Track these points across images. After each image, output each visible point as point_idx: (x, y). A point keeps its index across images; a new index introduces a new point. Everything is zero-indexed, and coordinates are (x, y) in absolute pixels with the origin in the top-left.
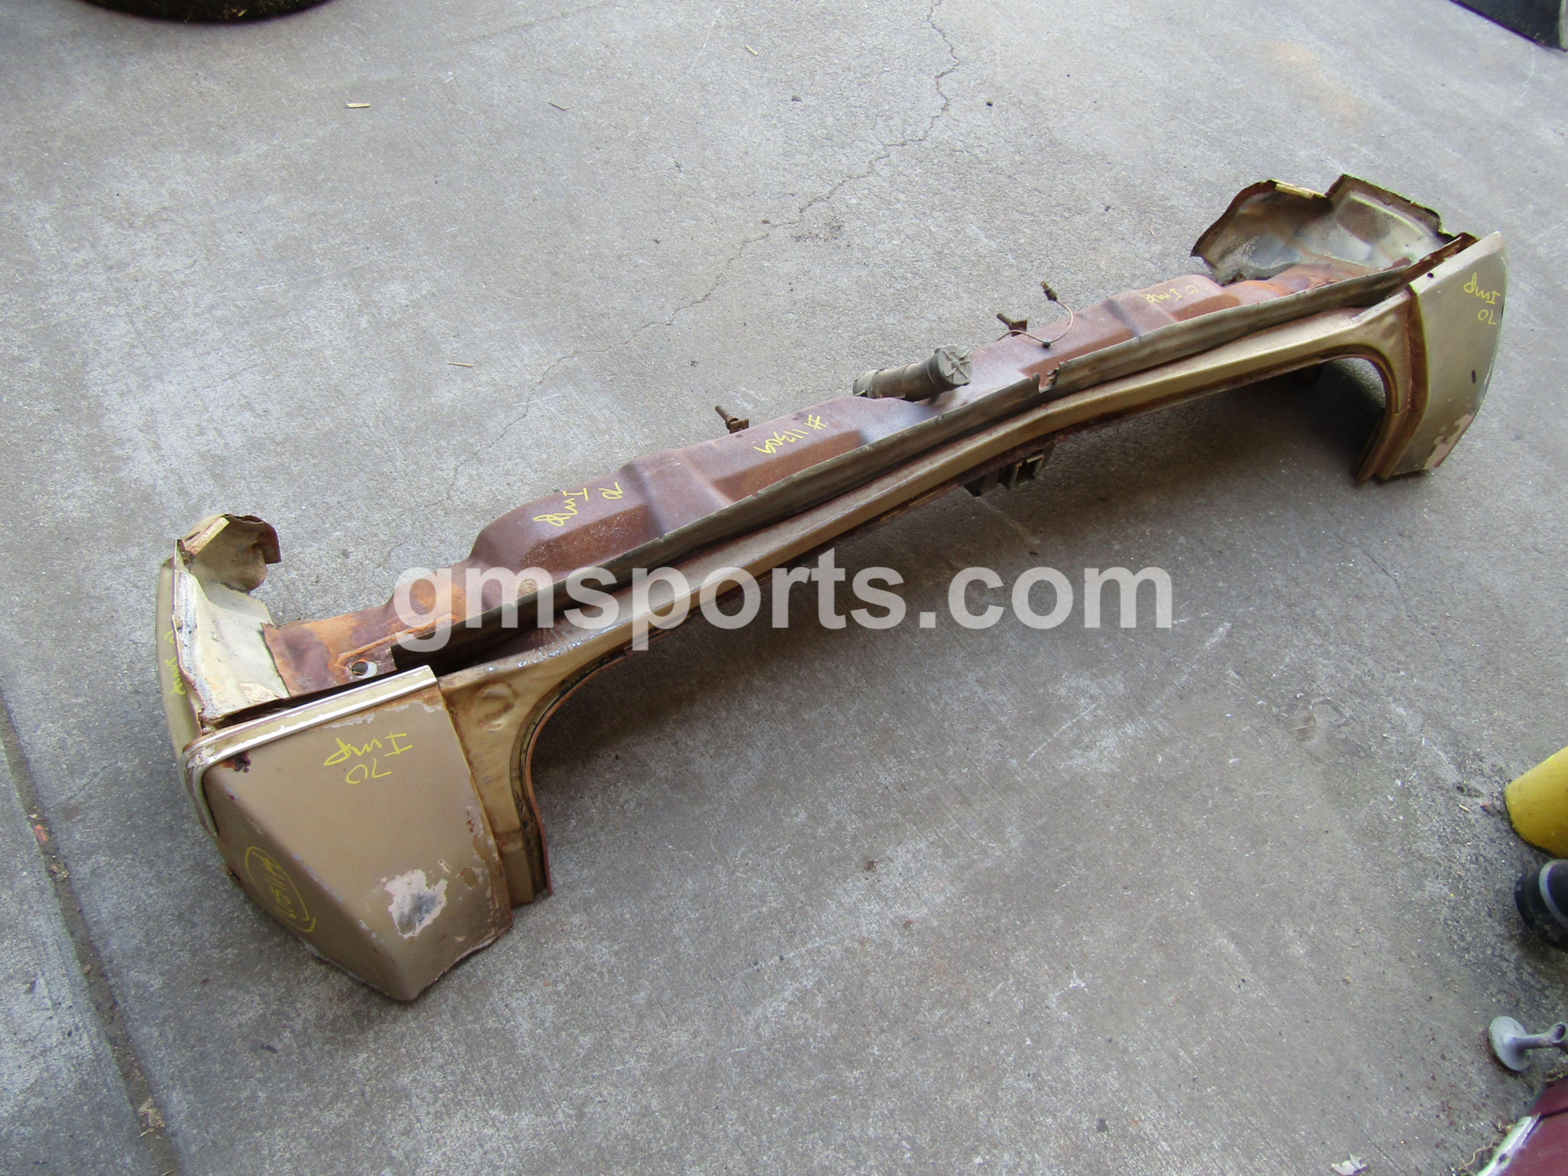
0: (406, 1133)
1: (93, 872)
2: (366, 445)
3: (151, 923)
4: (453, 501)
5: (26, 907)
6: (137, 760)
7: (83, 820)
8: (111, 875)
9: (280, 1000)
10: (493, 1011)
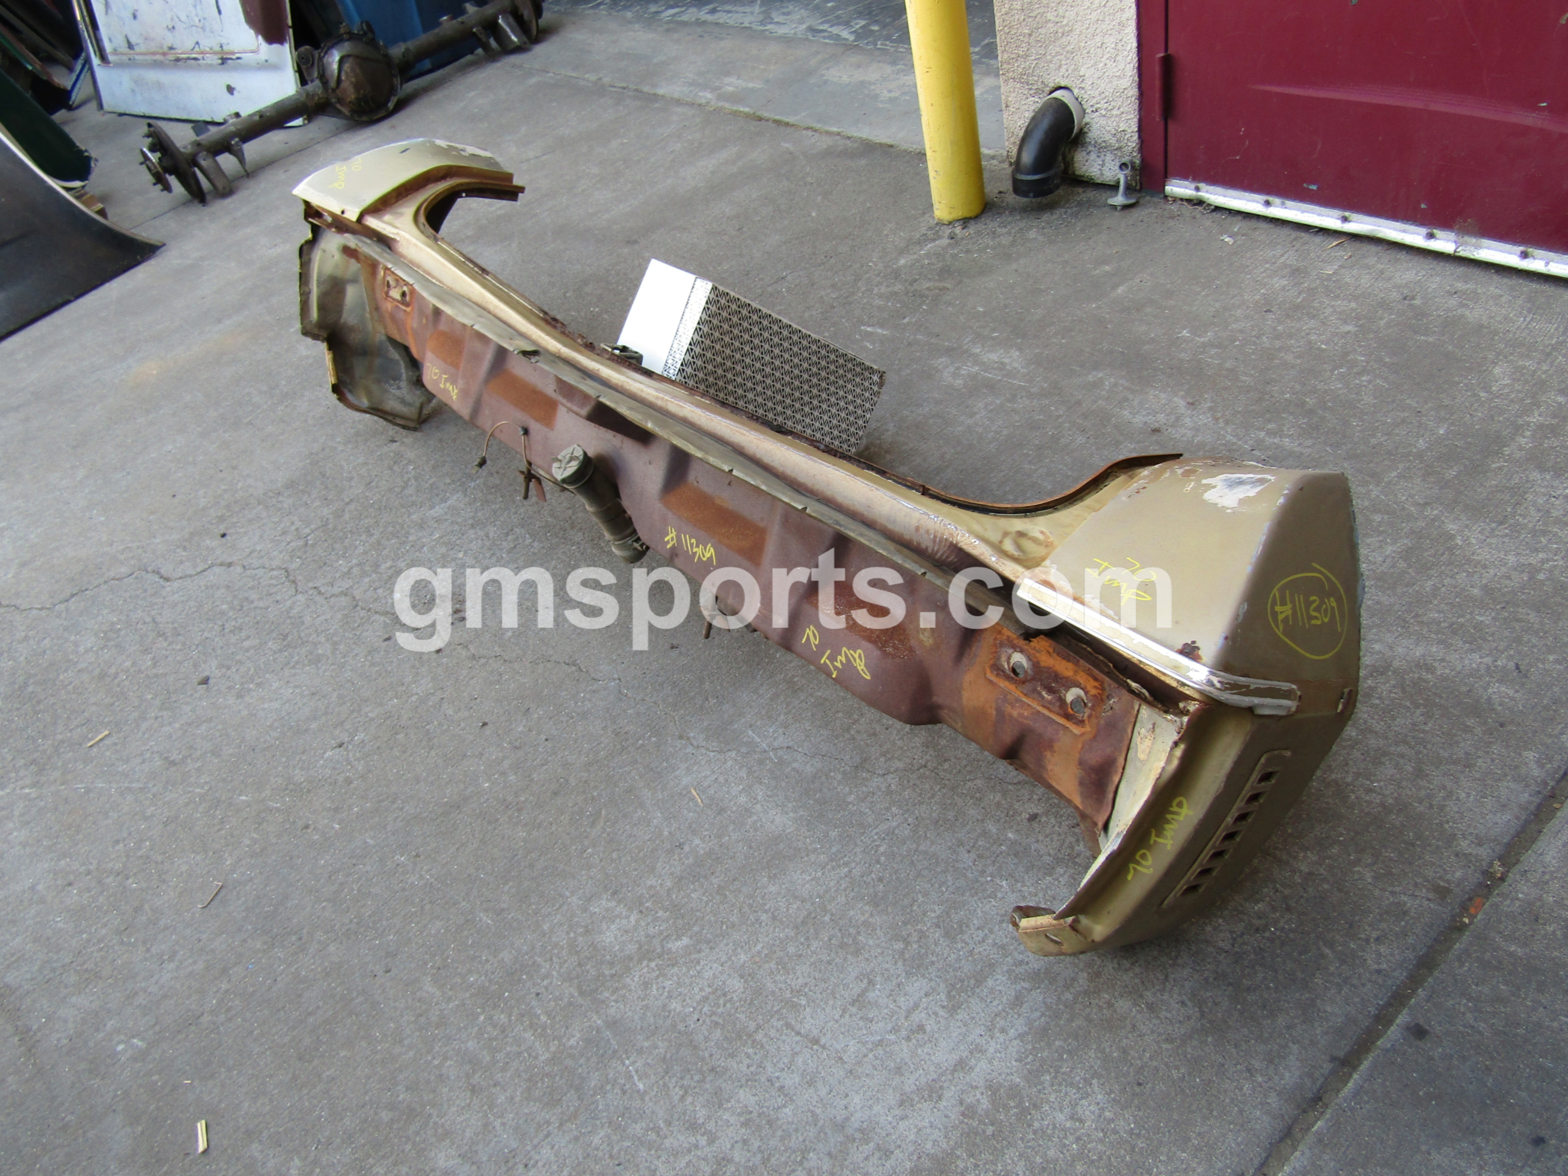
0: (1509, 578)
1: (1480, 845)
2: (878, 862)
3: (1489, 782)
4: (927, 761)
5: (1547, 877)
6: (1357, 869)
7: (1441, 878)
8: (1471, 830)
9: (1480, 678)
10: (1393, 566)
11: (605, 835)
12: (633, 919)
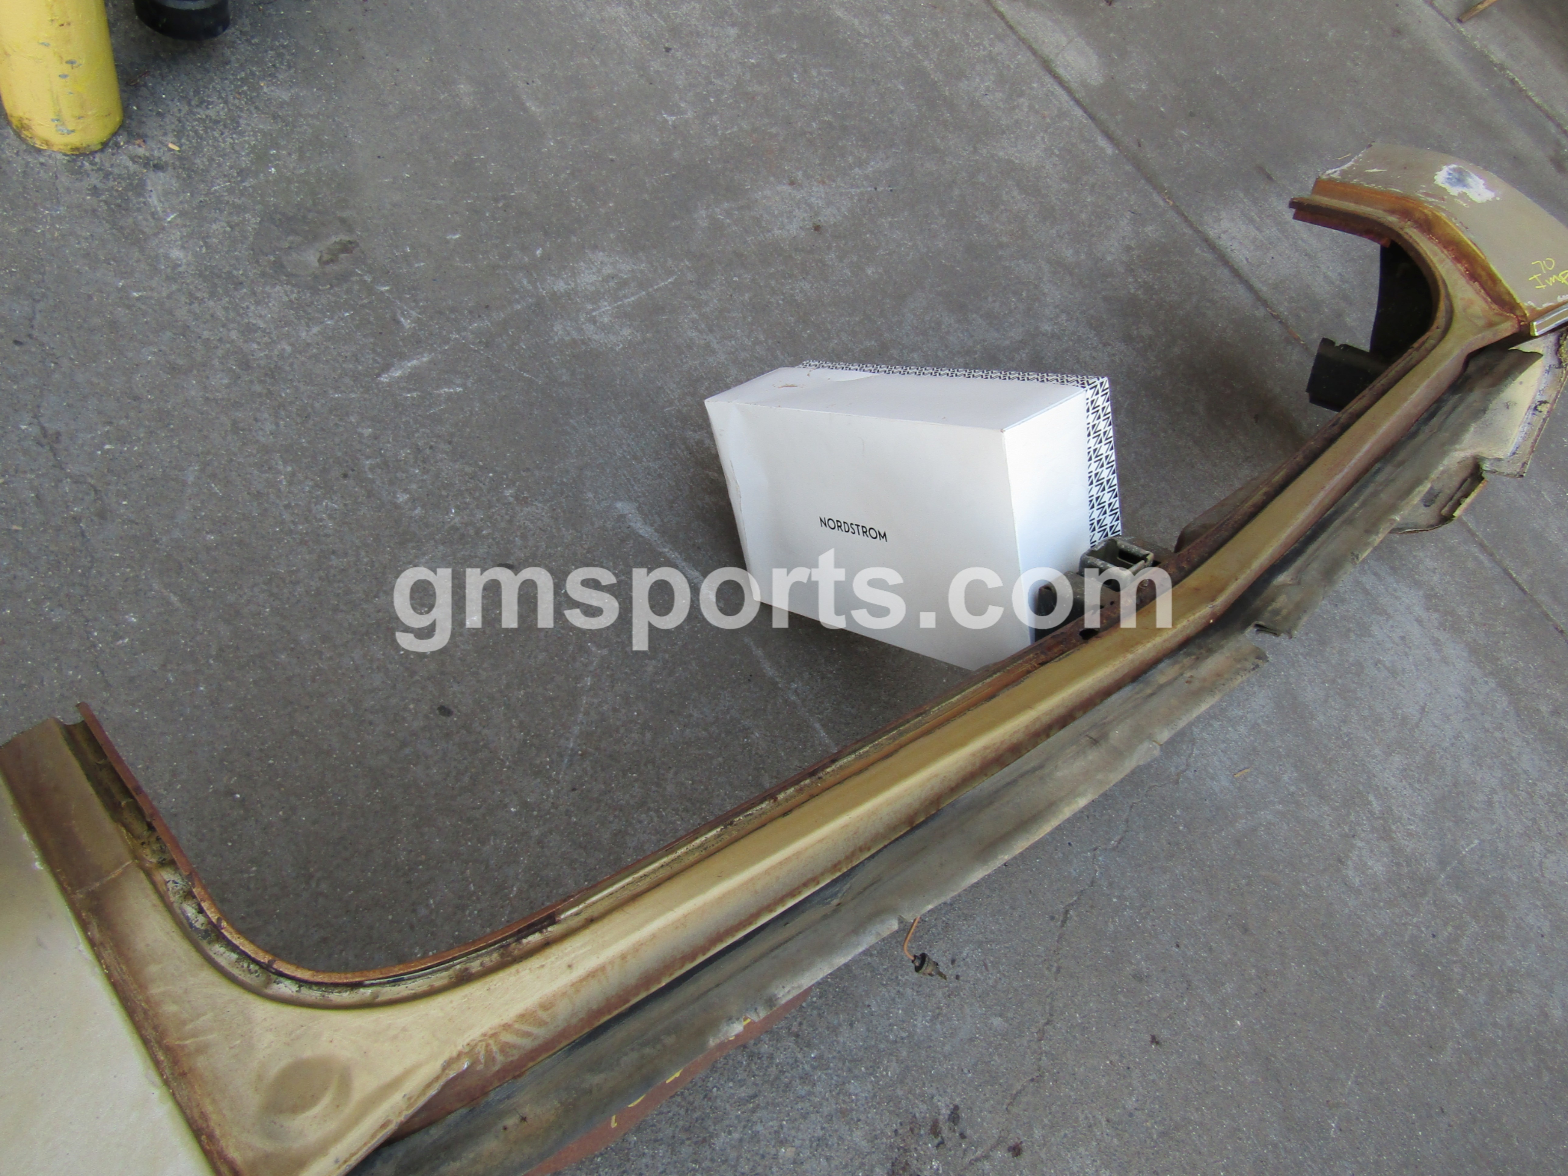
11: (1287, 871)
12: (1360, 844)
